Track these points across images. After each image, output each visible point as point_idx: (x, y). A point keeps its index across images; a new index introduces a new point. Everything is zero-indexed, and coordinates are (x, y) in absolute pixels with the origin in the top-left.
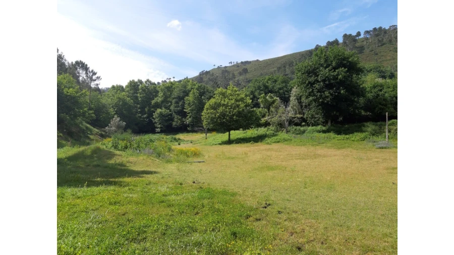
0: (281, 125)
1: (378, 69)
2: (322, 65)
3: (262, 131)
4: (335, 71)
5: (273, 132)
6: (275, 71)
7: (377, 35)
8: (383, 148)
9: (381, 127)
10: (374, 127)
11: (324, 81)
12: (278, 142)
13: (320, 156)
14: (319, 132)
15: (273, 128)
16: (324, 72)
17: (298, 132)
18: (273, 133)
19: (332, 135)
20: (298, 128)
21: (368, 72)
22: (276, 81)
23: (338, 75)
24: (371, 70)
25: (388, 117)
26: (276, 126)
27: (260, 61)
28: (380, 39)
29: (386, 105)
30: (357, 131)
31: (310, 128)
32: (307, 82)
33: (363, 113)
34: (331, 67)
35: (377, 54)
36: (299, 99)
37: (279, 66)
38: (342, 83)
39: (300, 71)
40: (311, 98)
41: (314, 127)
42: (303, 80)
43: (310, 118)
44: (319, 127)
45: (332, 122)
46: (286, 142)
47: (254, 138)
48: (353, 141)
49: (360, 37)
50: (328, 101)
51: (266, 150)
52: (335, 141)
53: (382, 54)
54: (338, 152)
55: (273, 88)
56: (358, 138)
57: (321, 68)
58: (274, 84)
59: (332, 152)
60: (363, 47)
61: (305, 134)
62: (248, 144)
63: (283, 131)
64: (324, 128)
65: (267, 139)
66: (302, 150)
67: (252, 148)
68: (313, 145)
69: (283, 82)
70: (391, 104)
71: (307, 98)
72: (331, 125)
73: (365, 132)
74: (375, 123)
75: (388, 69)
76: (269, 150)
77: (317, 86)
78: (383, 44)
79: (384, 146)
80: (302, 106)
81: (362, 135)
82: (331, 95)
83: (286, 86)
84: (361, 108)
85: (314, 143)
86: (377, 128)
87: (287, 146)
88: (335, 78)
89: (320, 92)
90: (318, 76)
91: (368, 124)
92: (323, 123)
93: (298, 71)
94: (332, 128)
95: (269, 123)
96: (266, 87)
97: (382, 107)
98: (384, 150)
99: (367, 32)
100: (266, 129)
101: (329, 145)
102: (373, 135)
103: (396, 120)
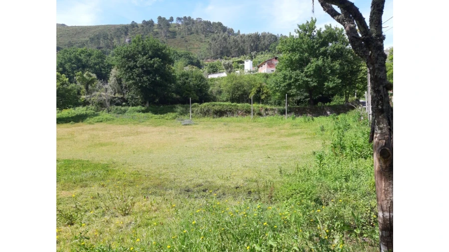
0: (101, 105)
1: (188, 56)
2: (140, 53)
3: (80, 110)
4: (151, 60)
5: (94, 111)
6: (87, 41)
7: (187, 24)
8: (186, 125)
9: (187, 109)
10: (182, 109)
11: (142, 67)
12: (101, 122)
13: (141, 132)
14: (139, 111)
15: (93, 108)
16: (142, 59)
17: (119, 112)
18: (94, 113)
19: (150, 114)
20: (119, 107)
21: (180, 56)
22: (90, 55)
23: (154, 63)
24: (182, 55)
25: (192, 101)
26: (96, 106)
27: (68, 27)
28: (190, 28)
29: (190, 91)
30: (169, 112)
31: (130, 108)
32: (127, 66)
33: (175, 95)
34: (147, 55)
35: (187, 41)
36: (119, 80)
37: (92, 36)
38: (157, 71)
39: (119, 54)
40: (131, 82)
41: (134, 107)
42: (122, 64)
43: (130, 99)
44: (139, 108)
45: (149, 103)
46: (108, 122)
47: (72, 118)
48: (167, 119)
49: (172, 22)
50: (146, 86)
51: (90, 129)
52: (153, 120)
53: (191, 42)
54: (155, 129)
55: (87, 62)
56: (170, 117)
57: (140, 55)
58: (88, 58)
59: (151, 129)
60: (175, 32)
61: (126, 114)
62: (68, 125)
63: (103, 110)
64: (143, 108)
65: (88, 118)
66: (126, 128)
67: (74, 128)
68: (134, 124)
69: (98, 57)
70: (194, 90)
71: (127, 80)
72: (149, 106)
73: (175, 112)
74: (182, 105)
75: (195, 57)
76: (93, 129)
77: (136, 71)
78: (191, 34)
79: (188, 123)
80: (122, 87)
81: (173, 115)
82: (149, 80)
83: (102, 62)
84: (173, 92)
85: (135, 122)
86: (184, 109)
87: (111, 125)
88: (152, 66)
89: (139, 77)
90: (136, 62)
91: (178, 106)
92: (142, 103)
93: (118, 54)
94: (150, 108)
95: (88, 102)
96: (79, 61)
97: (188, 92)
98: (187, 126)
99: (179, 19)
100: (85, 108)
101: (148, 123)
102: (181, 114)
103: (197, 104)
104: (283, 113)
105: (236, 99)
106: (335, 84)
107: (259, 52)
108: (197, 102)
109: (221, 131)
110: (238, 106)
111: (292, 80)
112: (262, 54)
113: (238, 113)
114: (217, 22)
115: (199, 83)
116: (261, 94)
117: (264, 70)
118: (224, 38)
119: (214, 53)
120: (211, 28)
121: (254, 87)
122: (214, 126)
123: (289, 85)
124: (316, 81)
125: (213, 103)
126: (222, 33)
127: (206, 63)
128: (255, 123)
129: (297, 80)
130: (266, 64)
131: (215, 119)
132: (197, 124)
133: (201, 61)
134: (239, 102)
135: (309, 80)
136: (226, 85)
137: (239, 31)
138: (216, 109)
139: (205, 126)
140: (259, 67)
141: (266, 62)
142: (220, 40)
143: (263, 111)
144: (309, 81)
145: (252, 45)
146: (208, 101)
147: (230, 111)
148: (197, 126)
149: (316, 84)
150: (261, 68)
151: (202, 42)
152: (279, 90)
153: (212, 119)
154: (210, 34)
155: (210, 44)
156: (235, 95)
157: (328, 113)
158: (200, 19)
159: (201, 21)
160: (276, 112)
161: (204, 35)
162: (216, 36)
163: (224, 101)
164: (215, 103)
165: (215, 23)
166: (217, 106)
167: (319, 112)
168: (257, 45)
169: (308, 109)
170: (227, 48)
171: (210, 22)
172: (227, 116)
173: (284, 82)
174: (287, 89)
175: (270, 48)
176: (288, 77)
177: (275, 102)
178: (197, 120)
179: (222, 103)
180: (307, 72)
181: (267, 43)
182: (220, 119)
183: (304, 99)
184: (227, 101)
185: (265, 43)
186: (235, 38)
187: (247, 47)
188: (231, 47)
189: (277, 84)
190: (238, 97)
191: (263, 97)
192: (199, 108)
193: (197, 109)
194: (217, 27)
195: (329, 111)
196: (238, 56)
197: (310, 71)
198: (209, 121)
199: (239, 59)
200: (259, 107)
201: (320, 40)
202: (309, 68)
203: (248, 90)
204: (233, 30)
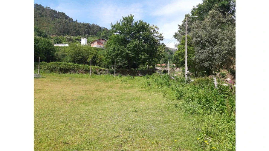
1: (38, 30)
25: (40, 60)
28: (40, 12)
29: (39, 53)
35: (37, 21)
53: (41, 21)
70: (43, 52)
75: (44, 32)
78: (42, 16)
103: (45, 62)
104: (112, 73)
105: (76, 61)
106: (145, 57)
107: (90, 35)
108: (46, 61)
109: (68, 83)
110: (79, 66)
111: (120, 52)
112: (92, 36)
113: (79, 71)
114: (61, 12)
115: (47, 47)
116: (96, 59)
117: (95, 45)
118: (66, 22)
119: (58, 31)
120: (57, 15)
121: (91, 54)
122: (60, 80)
123: (117, 55)
124: (134, 54)
125: (59, 62)
126: (64, 19)
127: (52, 37)
128: (94, 79)
129: (122, 52)
130: (96, 42)
131: (60, 75)
132: (44, 78)
133: (48, 35)
134: (79, 64)
135: (130, 52)
136: (69, 52)
137: (77, 20)
138: (62, 67)
139: (52, 80)
140: (91, 43)
141: (96, 41)
142: (63, 24)
143: (98, 71)
144: (129, 54)
145: (85, 30)
146: (55, 61)
147: (73, 69)
148: (45, 79)
149: (134, 56)
150: (92, 44)
151: (49, 23)
152: (110, 57)
153: (58, 75)
154: (56, 19)
155: (56, 25)
156: (76, 58)
157: (139, 74)
158: (49, 8)
159: (49, 9)
160: (107, 72)
161: (51, 19)
162: (60, 20)
163: (67, 62)
164: (61, 63)
165: (60, 12)
166: (62, 65)
167: (134, 74)
168: (89, 31)
169: (128, 71)
170: (68, 30)
171: (56, 11)
172: (71, 73)
173: (113, 52)
174: (115, 57)
175: (97, 34)
176: (117, 49)
177: (105, 66)
178: (44, 75)
179: (66, 63)
180: (128, 48)
181: (95, 31)
182: (64, 75)
183: (123, 65)
184: (70, 62)
185: (94, 30)
186: (74, 24)
187: (82, 31)
188: (71, 29)
189: (109, 53)
190: (79, 60)
191: (97, 61)
192: (47, 66)
193: (44, 66)
194: (61, 15)
195: (140, 73)
196: (76, 36)
197: (131, 47)
198: (54, 76)
199: (77, 38)
200: (95, 68)
201: (136, 29)
202: (130, 45)
203: (86, 56)
204: (72, 19)
